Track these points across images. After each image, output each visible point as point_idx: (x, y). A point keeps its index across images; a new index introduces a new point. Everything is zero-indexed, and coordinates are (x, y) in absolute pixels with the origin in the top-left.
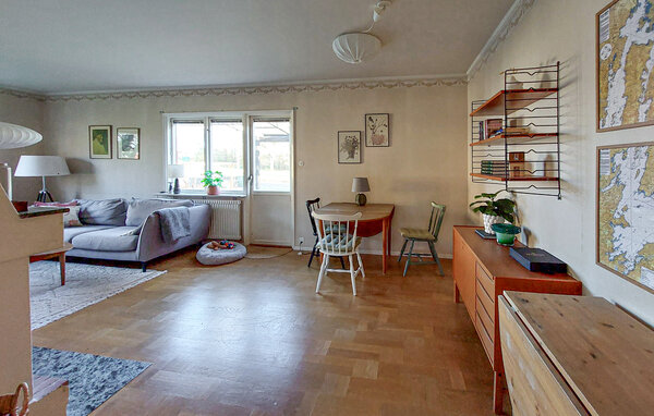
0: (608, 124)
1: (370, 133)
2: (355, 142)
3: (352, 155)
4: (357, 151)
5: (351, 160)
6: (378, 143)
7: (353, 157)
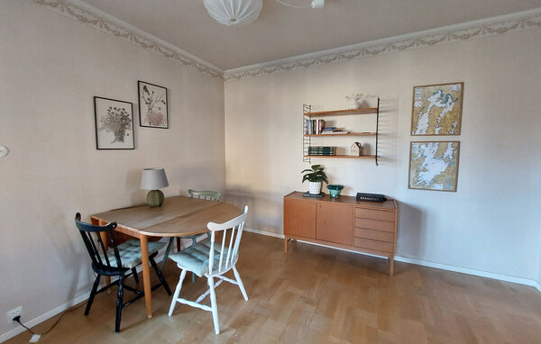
0: (418, 133)
1: (144, 108)
2: (124, 117)
3: (120, 136)
4: (128, 131)
5: (119, 145)
6: (156, 123)
7: (121, 139)
